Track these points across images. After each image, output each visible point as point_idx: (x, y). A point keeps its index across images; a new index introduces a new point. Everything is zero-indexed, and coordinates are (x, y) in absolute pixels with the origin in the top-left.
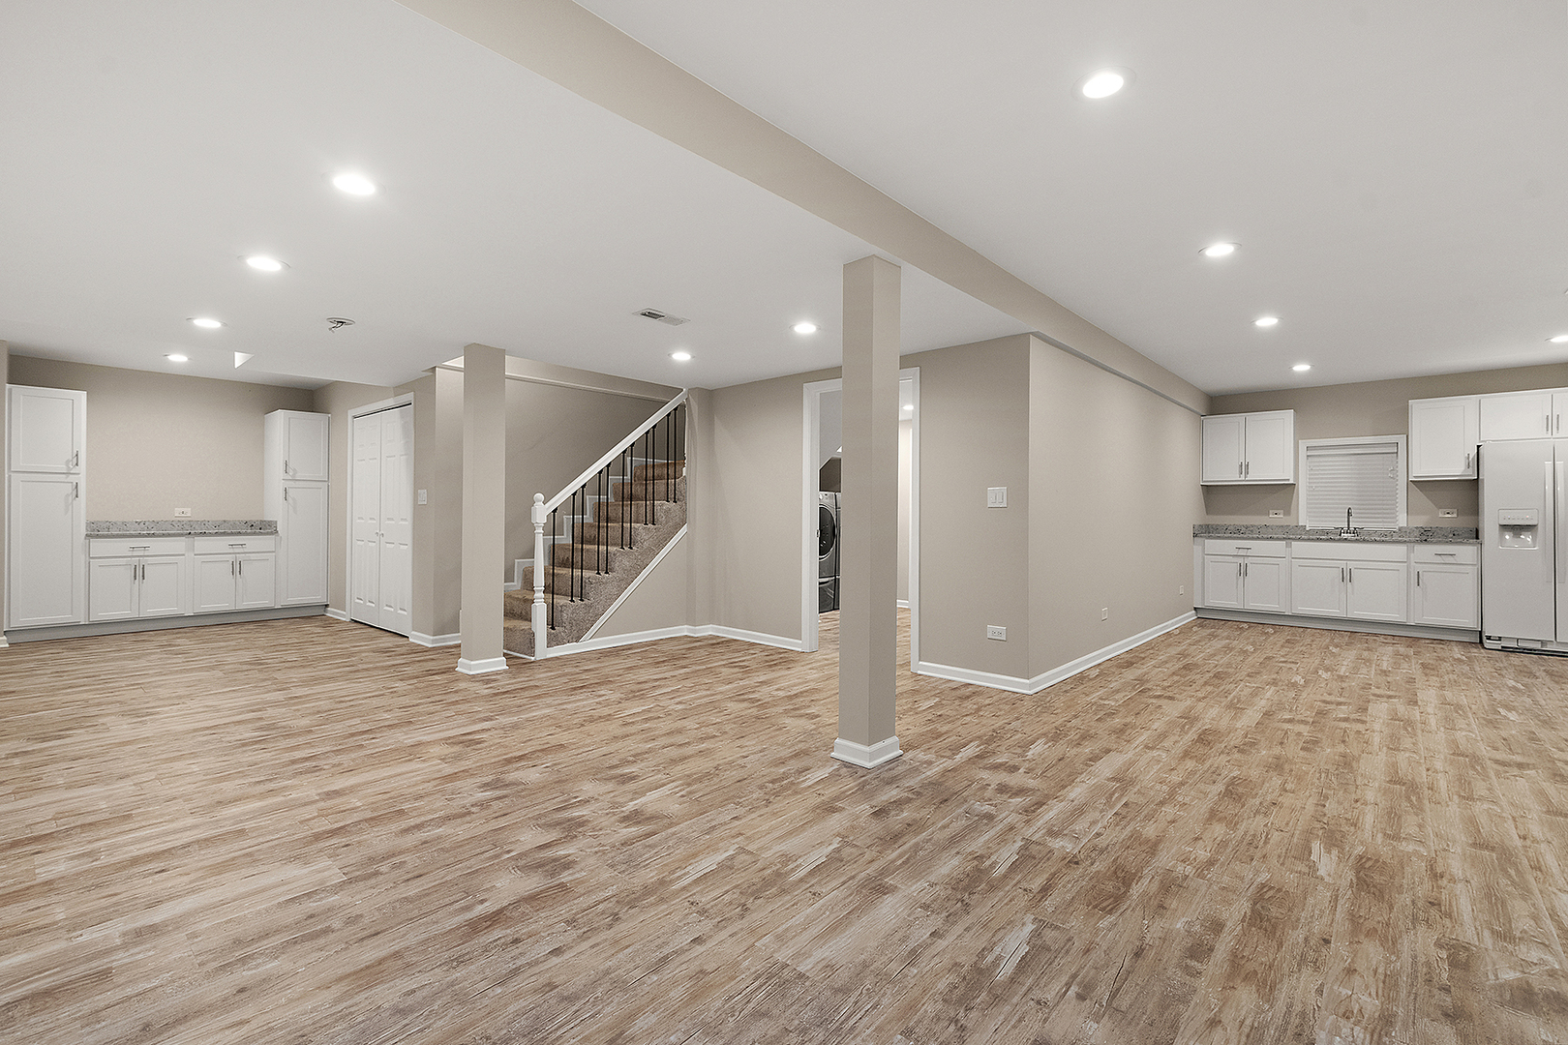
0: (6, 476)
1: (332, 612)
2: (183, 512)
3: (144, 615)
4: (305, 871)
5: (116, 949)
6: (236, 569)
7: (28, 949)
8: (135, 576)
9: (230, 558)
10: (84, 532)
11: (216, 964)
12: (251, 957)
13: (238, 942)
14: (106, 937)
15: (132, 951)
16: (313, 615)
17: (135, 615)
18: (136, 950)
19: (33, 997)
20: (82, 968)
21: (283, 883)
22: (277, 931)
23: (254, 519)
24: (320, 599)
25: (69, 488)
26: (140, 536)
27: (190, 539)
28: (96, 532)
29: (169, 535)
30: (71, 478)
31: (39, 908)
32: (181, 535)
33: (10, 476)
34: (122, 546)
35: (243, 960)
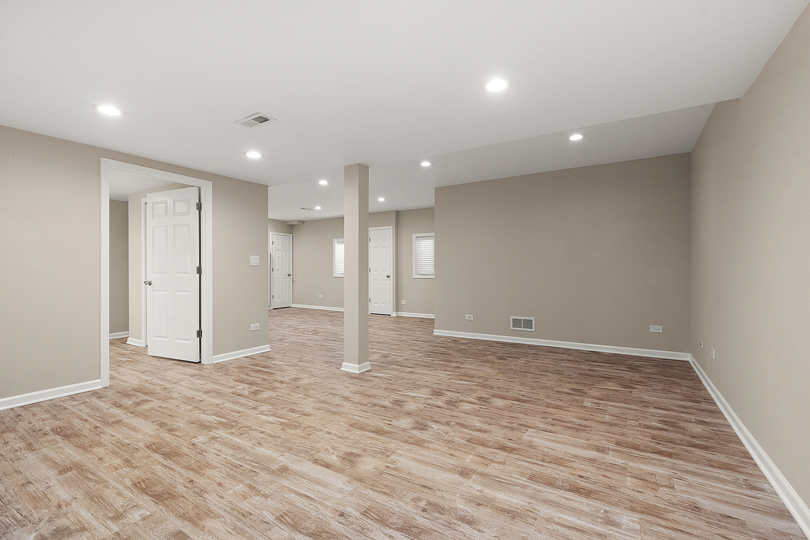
4: (535, 439)
5: (613, 450)
7: (641, 470)
11: (587, 428)
12: (577, 425)
13: (578, 430)
14: (614, 457)
15: (608, 446)
18: (606, 445)
19: (639, 450)
20: (624, 450)
21: (546, 439)
22: (565, 426)
31: (638, 491)
35: (580, 425)
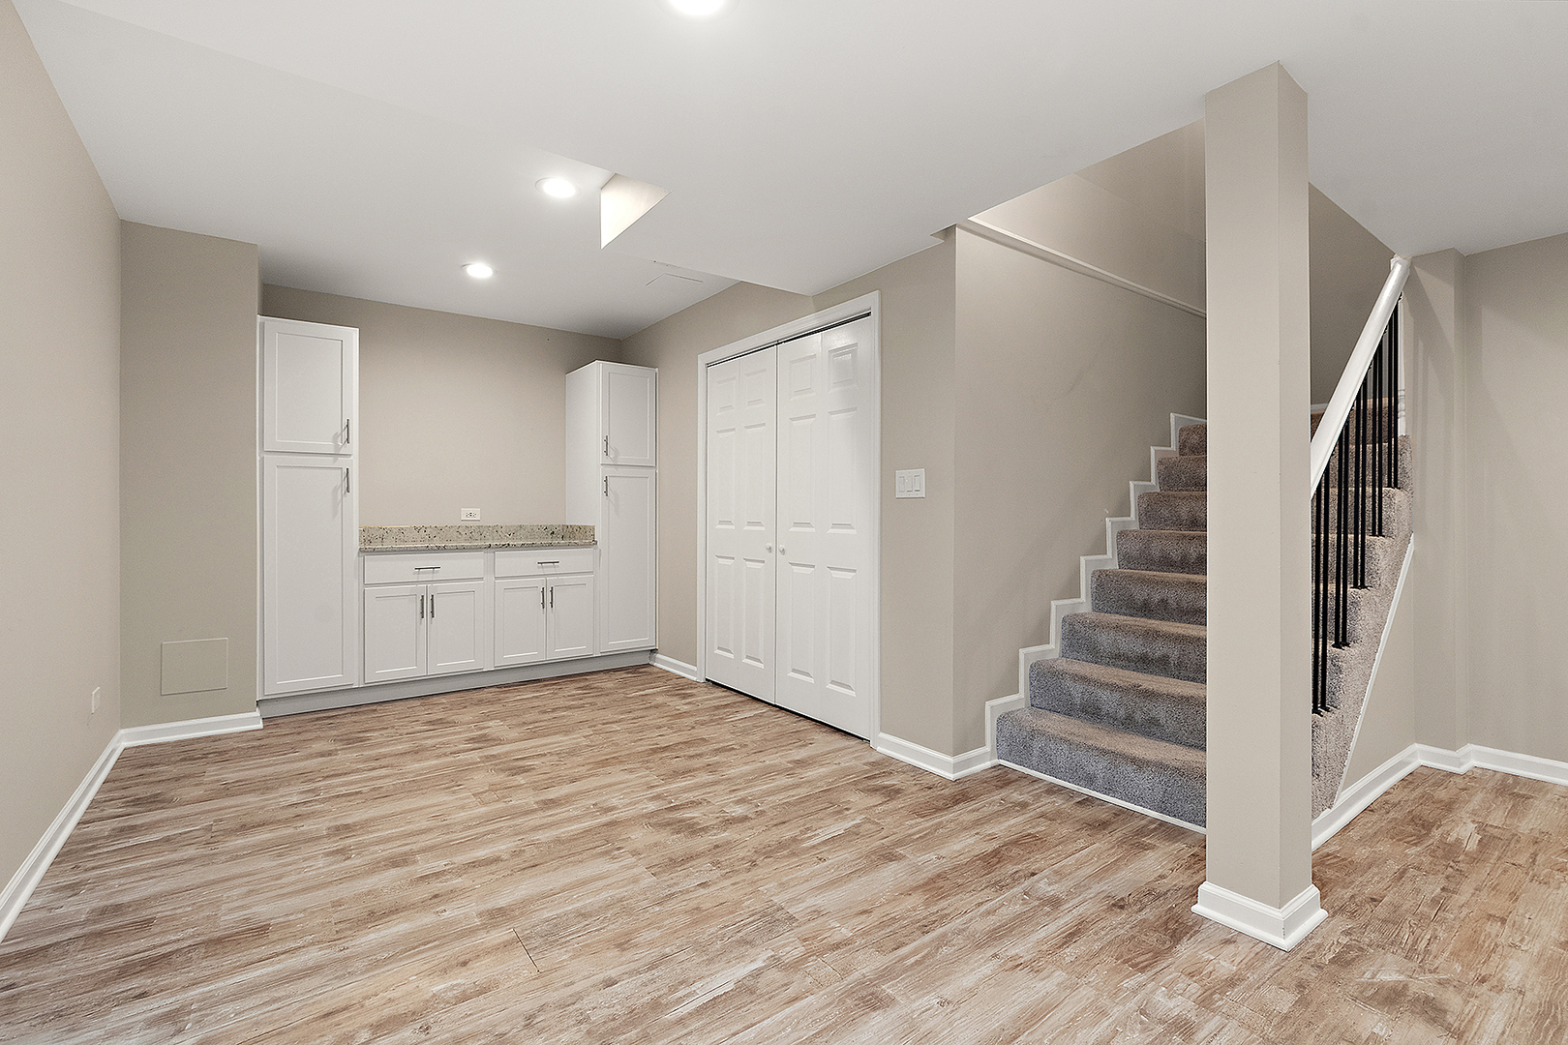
0: (258, 458)
1: (663, 662)
2: (471, 514)
3: (433, 672)
6: (547, 598)
8: (422, 613)
9: (539, 582)
10: (356, 545)
16: (637, 668)
17: (421, 673)
23: (555, 523)
24: (646, 641)
25: (337, 478)
26: (428, 550)
27: (489, 555)
28: (373, 544)
29: (464, 549)
30: (342, 462)
32: (478, 549)
33: (262, 459)
34: (402, 567)
